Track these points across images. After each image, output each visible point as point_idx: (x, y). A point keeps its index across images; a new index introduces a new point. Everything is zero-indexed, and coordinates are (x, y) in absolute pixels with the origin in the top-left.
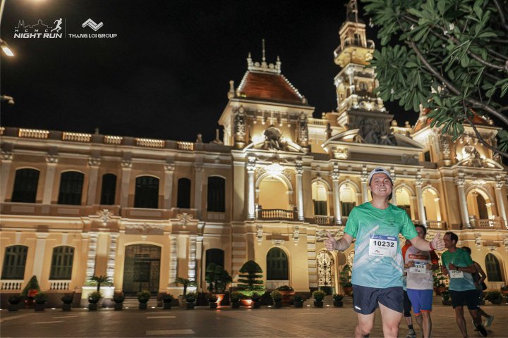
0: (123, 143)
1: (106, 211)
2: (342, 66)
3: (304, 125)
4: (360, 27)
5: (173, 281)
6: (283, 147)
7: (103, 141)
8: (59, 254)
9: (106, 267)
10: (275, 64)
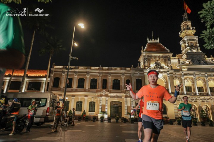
0: (108, 69)
1: (104, 91)
2: (182, 37)
3: (169, 59)
4: (189, 23)
5: (126, 113)
6: (162, 68)
7: (102, 69)
8: (91, 104)
9: (105, 109)
10: (157, 39)
